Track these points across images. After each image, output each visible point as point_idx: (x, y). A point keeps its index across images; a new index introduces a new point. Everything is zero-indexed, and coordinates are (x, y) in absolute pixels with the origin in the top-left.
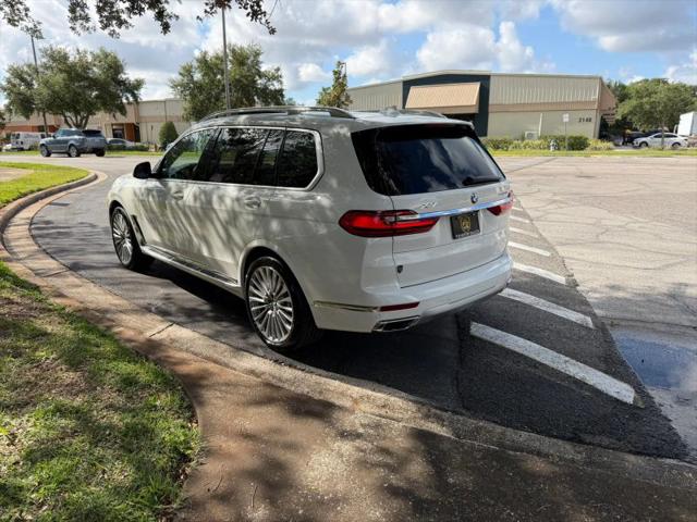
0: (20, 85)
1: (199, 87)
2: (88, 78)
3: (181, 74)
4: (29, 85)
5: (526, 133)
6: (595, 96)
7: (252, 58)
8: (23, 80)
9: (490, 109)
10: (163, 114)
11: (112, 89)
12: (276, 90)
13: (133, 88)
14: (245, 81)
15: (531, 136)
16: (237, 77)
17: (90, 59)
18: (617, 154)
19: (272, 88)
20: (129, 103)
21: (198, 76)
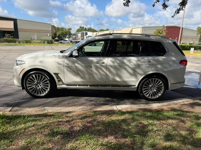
5: (32, 38)
6: (50, 29)
9: (19, 30)
15: (34, 39)
18: (60, 45)
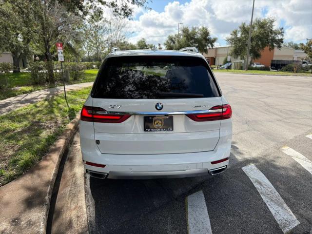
0: (171, 43)
1: (239, 40)
2: (194, 39)
3: (231, 34)
4: (174, 43)
7: (269, 24)
8: (172, 41)
10: (227, 53)
11: (204, 42)
12: (279, 40)
13: (212, 42)
14: (261, 36)
16: (257, 34)
17: (197, 31)
19: (277, 38)
20: (210, 49)
21: (239, 35)
